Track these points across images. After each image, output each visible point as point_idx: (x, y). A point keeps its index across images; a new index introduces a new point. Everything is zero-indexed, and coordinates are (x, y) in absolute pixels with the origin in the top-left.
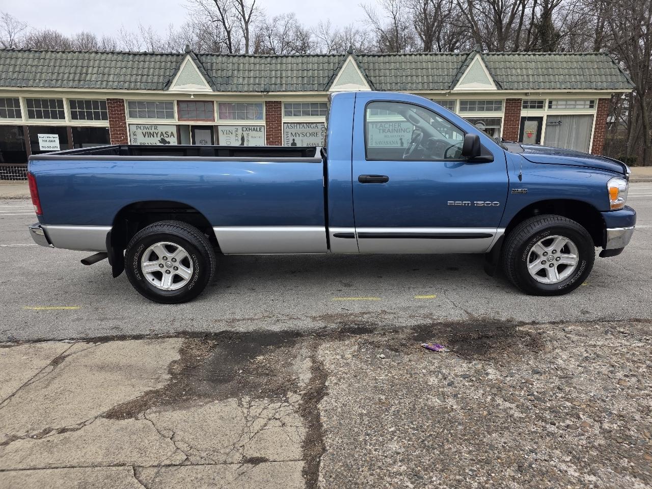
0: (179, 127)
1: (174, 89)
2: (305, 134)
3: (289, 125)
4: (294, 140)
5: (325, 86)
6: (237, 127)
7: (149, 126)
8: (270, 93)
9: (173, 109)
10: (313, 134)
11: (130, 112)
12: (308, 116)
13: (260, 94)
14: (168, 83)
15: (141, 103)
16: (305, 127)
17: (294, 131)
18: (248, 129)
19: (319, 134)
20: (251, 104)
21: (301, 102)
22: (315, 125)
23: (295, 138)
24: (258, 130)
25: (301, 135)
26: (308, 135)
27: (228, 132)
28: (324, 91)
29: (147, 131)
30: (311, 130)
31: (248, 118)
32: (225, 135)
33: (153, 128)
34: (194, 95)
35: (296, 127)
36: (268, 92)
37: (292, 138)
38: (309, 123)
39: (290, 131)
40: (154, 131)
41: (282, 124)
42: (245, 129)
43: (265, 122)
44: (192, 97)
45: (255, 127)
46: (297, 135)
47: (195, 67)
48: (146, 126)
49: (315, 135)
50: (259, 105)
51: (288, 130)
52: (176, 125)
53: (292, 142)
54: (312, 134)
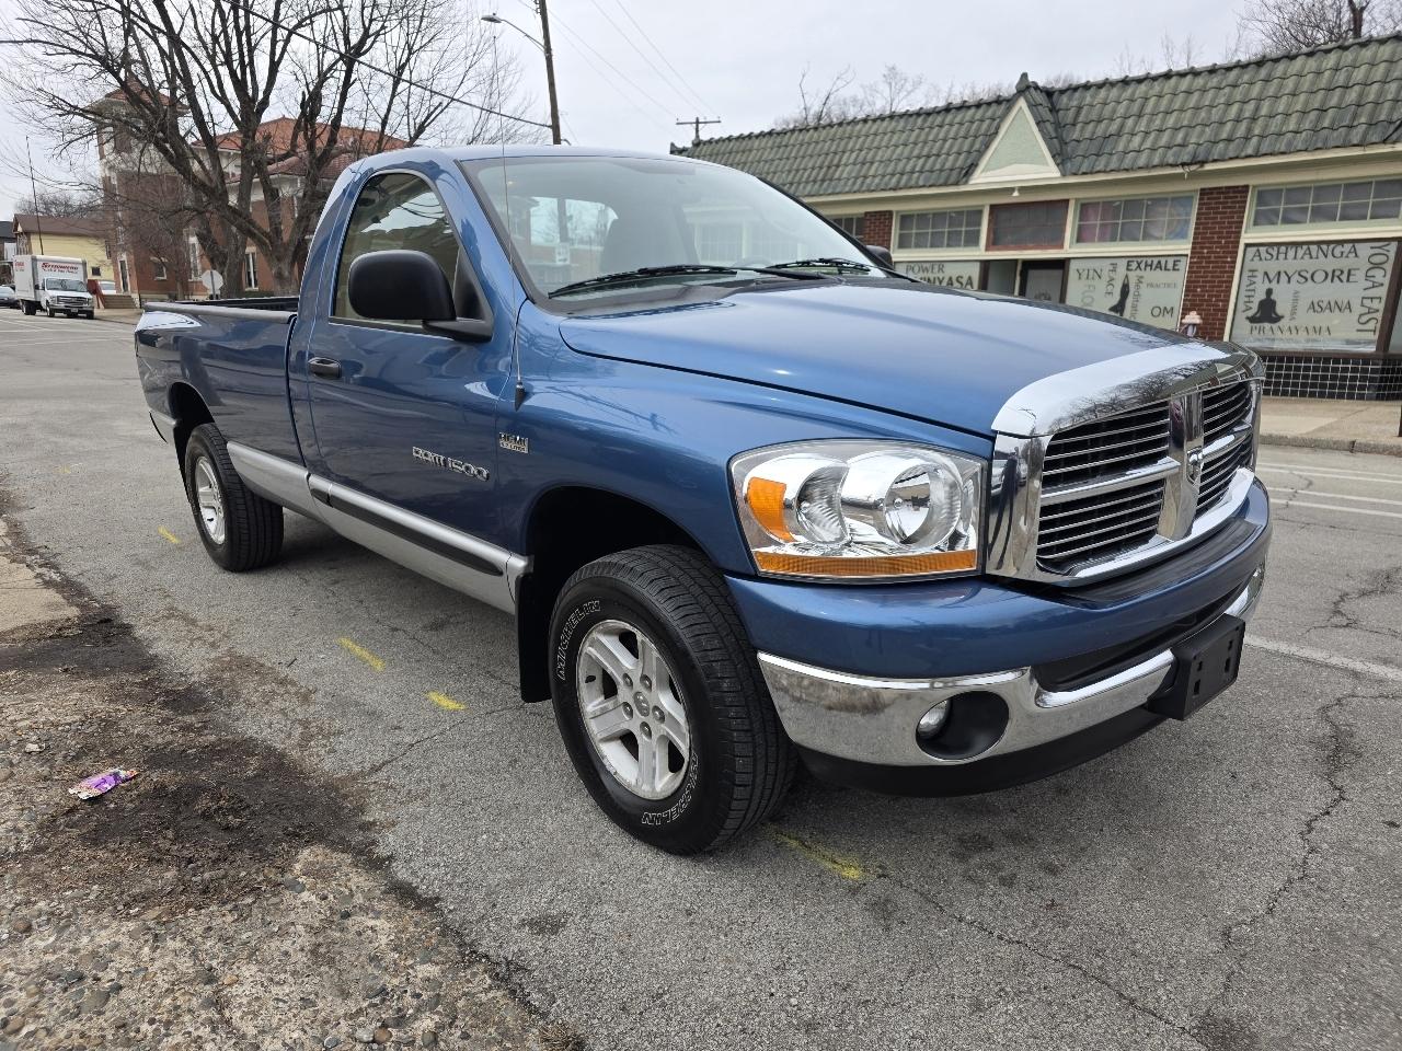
0: (986, 266)
1: (981, 179)
2: (1308, 276)
3: (1262, 249)
4: (1269, 292)
5: (1392, 128)
6: (1114, 261)
7: (928, 265)
8: (1208, 167)
9: (979, 224)
10: (1338, 273)
11: (901, 236)
12: (1333, 223)
13: (1179, 170)
14: (969, 170)
15: (922, 217)
16: (1314, 254)
17: (1273, 267)
18: (1143, 266)
19: (1359, 276)
20: (1158, 201)
21: (1283, 184)
22: (1348, 247)
23: (1274, 285)
24: (1170, 265)
25: (1296, 277)
26: (1319, 276)
27: (1091, 272)
28: (1384, 142)
29: (926, 275)
30: (1330, 264)
31: (1147, 237)
32: (1084, 281)
33: (936, 267)
34: (1022, 189)
35: (1282, 256)
36: (1203, 163)
37: (1267, 285)
38: (1328, 243)
39: (1261, 266)
40: (936, 275)
41: (1241, 247)
42: (1134, 265)
43: (1190, 246)
44: (1016, 194)
45: (1163, 261)
46: (1284, 278)
47: (1032, 122)
48: (925, 265)
49: (1344, 277)
50: (1181, 200)
51: (1257, 264)
52: (981, 261)
53: (1263, 297)
54: (1333, 276)
